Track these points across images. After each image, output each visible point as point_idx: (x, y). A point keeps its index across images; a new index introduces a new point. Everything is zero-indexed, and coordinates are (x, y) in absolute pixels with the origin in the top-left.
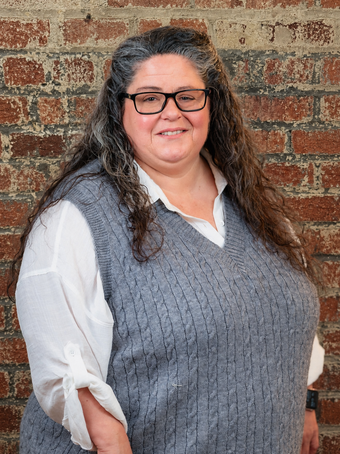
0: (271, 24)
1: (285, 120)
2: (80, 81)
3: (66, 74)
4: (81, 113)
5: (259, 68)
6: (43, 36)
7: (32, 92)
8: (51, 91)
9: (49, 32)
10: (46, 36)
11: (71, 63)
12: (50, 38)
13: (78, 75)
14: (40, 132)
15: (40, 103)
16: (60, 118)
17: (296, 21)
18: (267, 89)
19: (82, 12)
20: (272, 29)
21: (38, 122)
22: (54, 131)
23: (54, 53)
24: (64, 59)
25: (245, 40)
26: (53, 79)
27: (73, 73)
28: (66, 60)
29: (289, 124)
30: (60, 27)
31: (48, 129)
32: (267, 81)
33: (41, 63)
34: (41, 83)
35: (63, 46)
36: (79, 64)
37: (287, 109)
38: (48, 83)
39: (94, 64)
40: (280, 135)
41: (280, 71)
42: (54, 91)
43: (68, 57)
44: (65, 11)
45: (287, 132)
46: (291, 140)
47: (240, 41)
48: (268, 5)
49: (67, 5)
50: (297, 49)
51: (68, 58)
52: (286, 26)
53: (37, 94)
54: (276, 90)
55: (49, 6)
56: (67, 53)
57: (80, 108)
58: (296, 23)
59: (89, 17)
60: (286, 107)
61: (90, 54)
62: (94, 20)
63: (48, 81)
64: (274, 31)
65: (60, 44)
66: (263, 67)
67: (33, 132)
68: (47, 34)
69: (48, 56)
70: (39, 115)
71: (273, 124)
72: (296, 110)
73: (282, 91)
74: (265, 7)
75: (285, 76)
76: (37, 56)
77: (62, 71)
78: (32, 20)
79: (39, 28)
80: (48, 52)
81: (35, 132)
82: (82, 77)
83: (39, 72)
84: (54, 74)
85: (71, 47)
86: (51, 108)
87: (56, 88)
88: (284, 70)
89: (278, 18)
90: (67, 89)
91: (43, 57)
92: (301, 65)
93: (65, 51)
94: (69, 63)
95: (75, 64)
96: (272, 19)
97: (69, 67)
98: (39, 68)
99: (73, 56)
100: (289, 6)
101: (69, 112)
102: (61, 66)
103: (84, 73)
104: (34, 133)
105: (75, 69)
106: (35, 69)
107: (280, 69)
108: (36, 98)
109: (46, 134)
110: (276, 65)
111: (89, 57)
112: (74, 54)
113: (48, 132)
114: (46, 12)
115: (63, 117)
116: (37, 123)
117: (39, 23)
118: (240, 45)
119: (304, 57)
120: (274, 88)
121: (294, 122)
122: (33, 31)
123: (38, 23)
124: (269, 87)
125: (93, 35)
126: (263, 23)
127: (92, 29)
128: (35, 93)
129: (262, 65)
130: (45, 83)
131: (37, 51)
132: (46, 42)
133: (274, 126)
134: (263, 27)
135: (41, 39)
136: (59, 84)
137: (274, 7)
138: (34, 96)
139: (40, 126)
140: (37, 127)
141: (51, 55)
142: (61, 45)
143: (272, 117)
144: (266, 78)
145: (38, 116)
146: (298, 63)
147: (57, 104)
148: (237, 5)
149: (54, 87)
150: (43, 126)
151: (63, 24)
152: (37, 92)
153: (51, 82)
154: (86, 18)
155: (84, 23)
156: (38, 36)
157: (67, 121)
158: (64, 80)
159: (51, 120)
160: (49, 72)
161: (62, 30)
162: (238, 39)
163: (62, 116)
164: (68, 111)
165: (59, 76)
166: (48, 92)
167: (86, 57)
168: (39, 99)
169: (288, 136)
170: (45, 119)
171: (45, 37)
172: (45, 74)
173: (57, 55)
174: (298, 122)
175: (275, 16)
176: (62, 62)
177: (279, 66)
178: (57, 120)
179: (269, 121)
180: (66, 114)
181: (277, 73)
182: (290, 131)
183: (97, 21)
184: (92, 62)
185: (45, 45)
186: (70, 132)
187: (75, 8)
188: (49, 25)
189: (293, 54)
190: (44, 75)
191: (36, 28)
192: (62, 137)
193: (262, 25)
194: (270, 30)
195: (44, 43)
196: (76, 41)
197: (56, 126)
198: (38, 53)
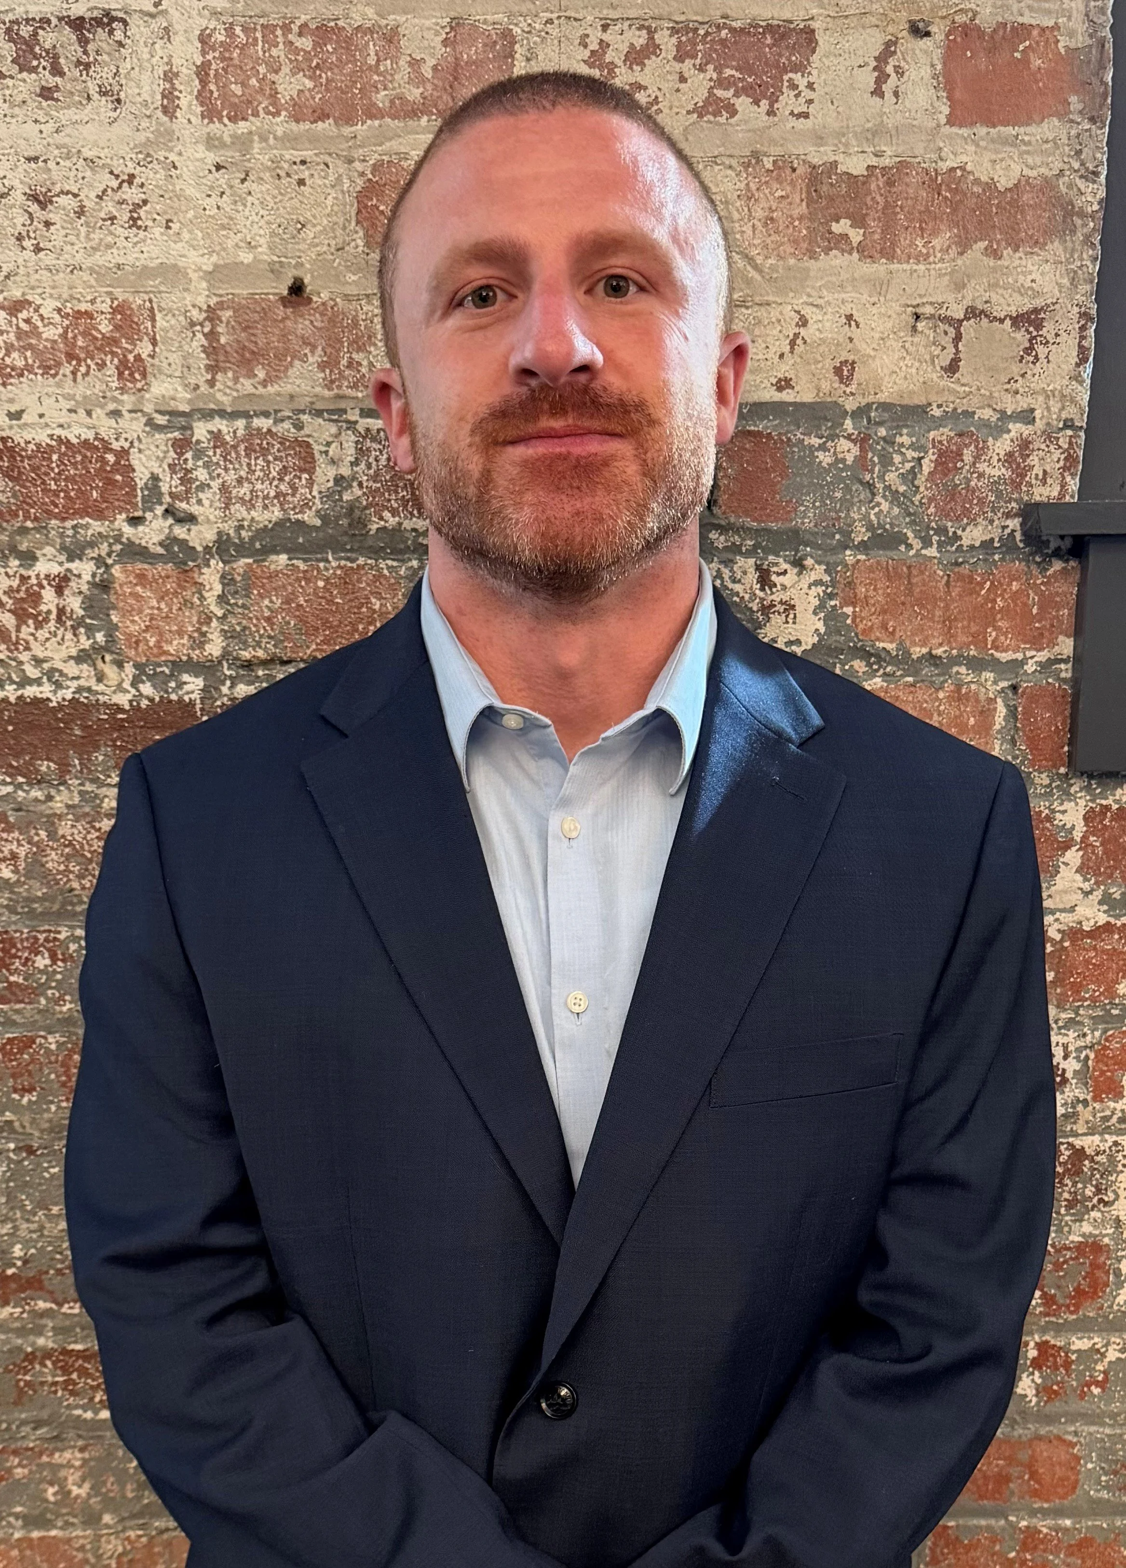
0: (949, 313)
1: (997, 648)
2: (265, 507)
3: (215, 484)
4: (268, 620)
5: (908, 466)
6: (131, 357)
7: (92, 544)
8: (161, 544)
9: (154, 342)
10: (144, 356)
11: (235, 447)
12: (156, 361)
13: (259, 486)
14: (120, 688)
15: (121, 585)
16: (190, 637)
17: (1039, 303)
18: (935, 538)
19: (272, 271)
20: (952, 332)
21: (112, 652)
22: (166, 683)
23: (173, 413)
24: (209, 432)
25: (853, 368)
26: (167, 499)
27: (240, 481)
28: (217, 436)
29: (1007, 662)
30: (192, 324)
31: (148, 676)
32: (932, 510)
33: (126, 445)
34: (124, 516)
35: (204, 388)
36: (265, 452)
37: (1001, 611)
38: (149, 515)
39: (316, 448)
40: (977, 701)
41: (981, 475)
42: (169, 543)
43: (219, 424)
44: (210, 268)
45: (1003, 690)
46: (1016, 719)
47: (838, 371)
48: (938, 248)
49: (217, 248)
50: (1041, 399)
51: (225, 430)
52: (1002, 321)
53: (109, 555)
54: (966, 542)
55: (155, 252)
56: (222, 413)
57: (266, 602)
58: (1036, 311)
59: (297, 289)
60: (1000, 602)
61: (305, 418)
62: (315, 299)
63: (151, 510)
64: (958, 338)
65: (193, 381)
66: (920, 459)
67: (94, 688)
68: (144, 349)
69: (150, 422)
70: (116, 627)
71: (955, 661)
72: (1035, 611)
73: (987, 545)
74: (928, 255)
75: (999, 495)
76: (112, 422)
77: (201, 474)
78: (93, 302)
79: (117, 328)
80: (149, 408)
81: (100, 688)
82: (272, 494)
83: (119, 478)
84: (169, 483)
85: (235, 394)
86: (158, 602)
87: (180, 532)
88: (996, 472)
89: (975, 294)
90: (219, 533)
91: (134, 426)
92: (1057, 454)
93: (212, 406)
94: (224, 443)
95: (249, 451)
96: (950, 297)
97: (225, 460)
98: (117, 462)
99: (241, 423)
100: (1016, 250)
101: (224, 617)
102: (196, 457)
103: (281, 480)
104: (97, 693)
105: (249, 465)
106: (102, 469)
107: (982, 467)
108: (107, 566)
109: (141, 695)
110: (968, 455)
111: (299, 426)
112: (246, 415)
113: (147, 689)
114: (145, 272)
115: (204, 634)
116: (108, 658)
117: (120, 310)
118: (836, 385)
119: (1066, 427)
120: (959, 532)
121: (1029, 654)
122: (96, 339)
123: (115, 311)
124: (941, 530)
125: (312, 352)
126: (920, 310)
127: (308, 332)
128: (104, 548)
129: (916, 455)
130: (139, 514)
131: (112, 406)
132: (144, 375)
133: (955, 669)
134: (920, 326)
135: (123, 365)
136: (190, 519)
137: (961, 254)
138: (99, 561)
139: (120, 665)
140: (111, 671)
141: (161, 420)
142: (197, 387)
143: (949, 636)
144: (931, 500)
145: (111, 630)
146: (1043, 446)
147: (184, 589)
148: (831, 249)
149: (170, 526)
150: (129, 670)
151: (204, 315)
152: (110, 545)
153: (159, 510)
154: (285, 292)
155: (280, 311)
156: (113, 354)
157: (215, 648)
158: (206, 503)
159: (158, 645)
160: (155, 478)
161: (199, 336)
162: (829, 364)
163: (198, 630)
164: (220, 613)
165: (187, 491)
166: (150, 545)
167: (287, 425)
168: (116, 571)
169: (1007, 706)
170: (137, 642)
171: (138, 358)
172: (140, 484)
173: (182, 421)
174: (1043, 656)
175: (964, 286)
176: (198, 442)
177: (977, 458)
178: (177, 647)
179: (939, 652)
180: (214, 623)
181: (968, 481)
182: (1014, 688)
183: (324, 304)
184: (308, 445)
185: (139, 385)
186: (225, 690)
187: (246, 257)
188: (153, 320)
189: (1027, 416)
190: (134, 488)
191: (105, 327)
192: (198, 706)
193: (917, 317)
194: (946, 333)
195: (134, 381)
196: (251, 375)
197: (179, 666)
198: (116, 414)
